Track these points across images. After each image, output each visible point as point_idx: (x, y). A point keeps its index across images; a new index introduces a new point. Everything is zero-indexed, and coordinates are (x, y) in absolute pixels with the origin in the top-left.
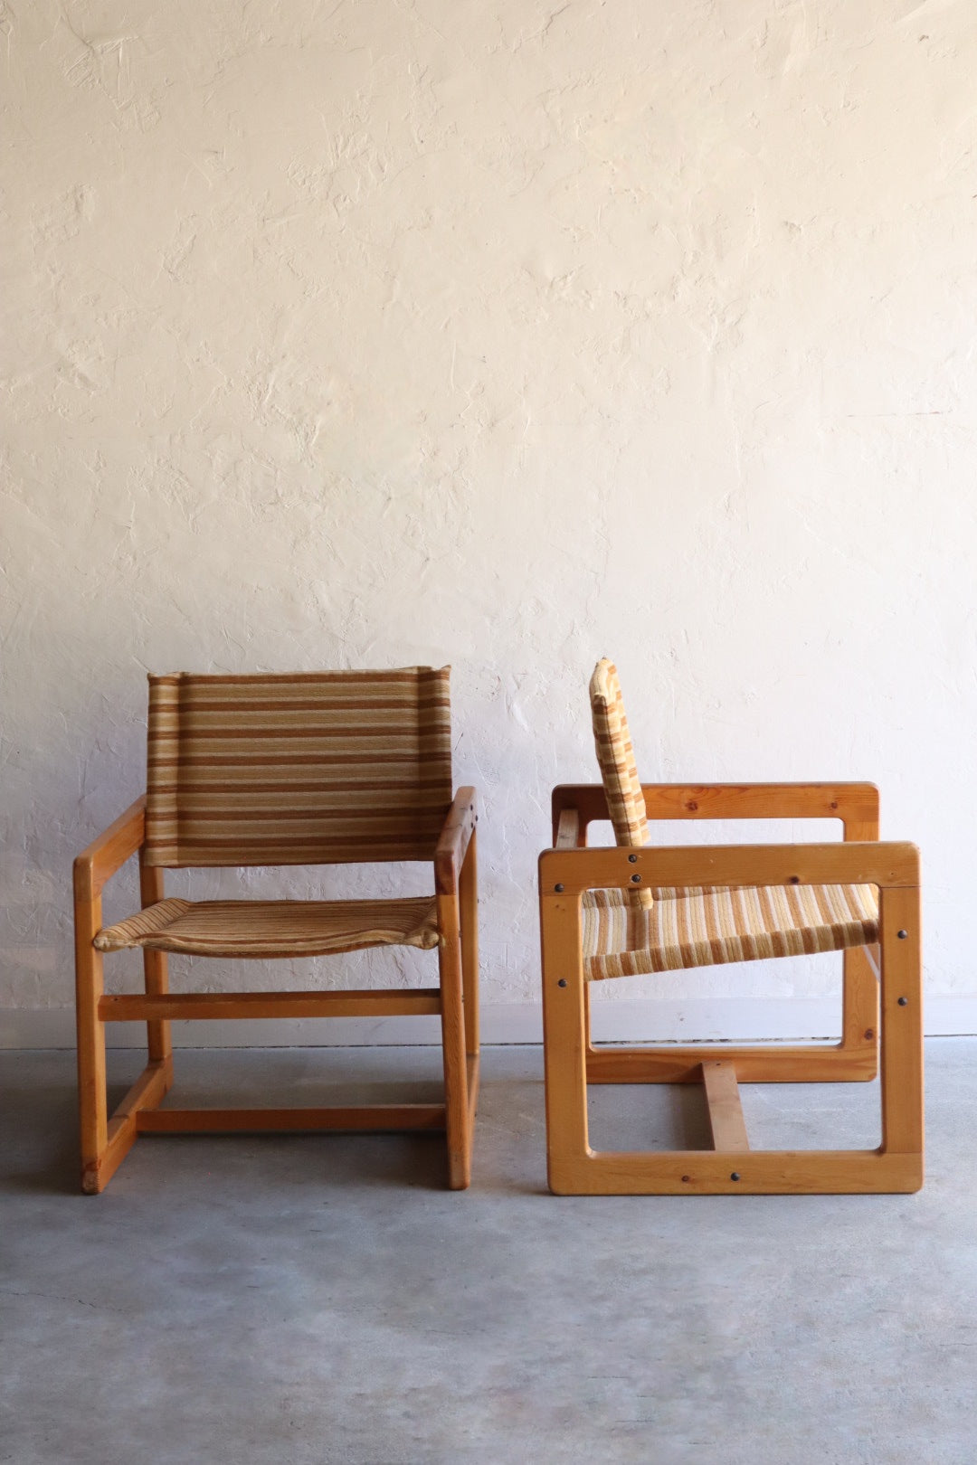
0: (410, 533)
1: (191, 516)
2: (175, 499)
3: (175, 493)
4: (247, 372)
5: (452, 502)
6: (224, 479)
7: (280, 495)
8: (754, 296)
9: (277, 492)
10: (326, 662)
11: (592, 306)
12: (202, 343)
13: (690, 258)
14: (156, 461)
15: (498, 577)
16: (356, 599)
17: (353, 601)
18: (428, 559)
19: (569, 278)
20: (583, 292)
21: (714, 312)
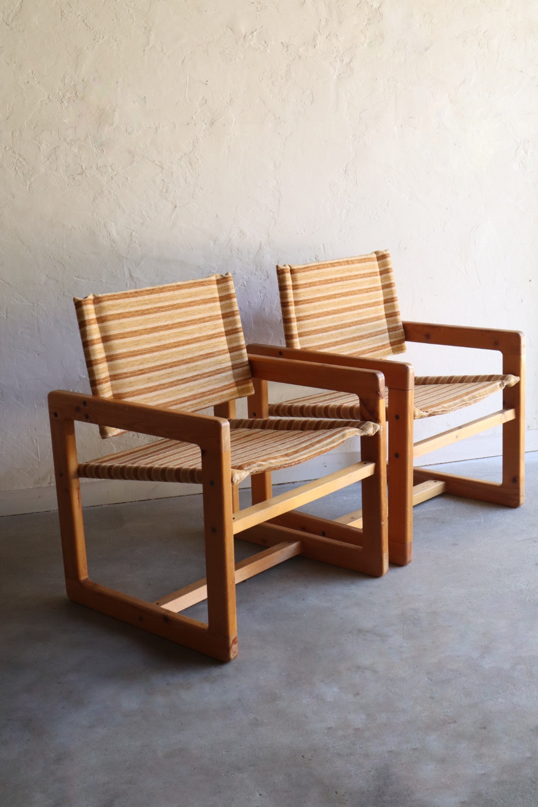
0: (164, 191)
1: (28, 183)
2: (17, 172)
3: (17, 168)
4: (60, 90)
5: (190, 171)
6: (48, 159)
7: (84, 169)
8: (359, 46)
9: (82, 166)
10: (116, 272)
11: (268, 51)
12: (30, 71)
13: (323, 23)
14: (3, 148)
15: (217, 216)
16: (134, 233)
17: (132, 233)
18: (176, 207)
19: (255, 33)
20: (263, 43)
21: (337, 55)
